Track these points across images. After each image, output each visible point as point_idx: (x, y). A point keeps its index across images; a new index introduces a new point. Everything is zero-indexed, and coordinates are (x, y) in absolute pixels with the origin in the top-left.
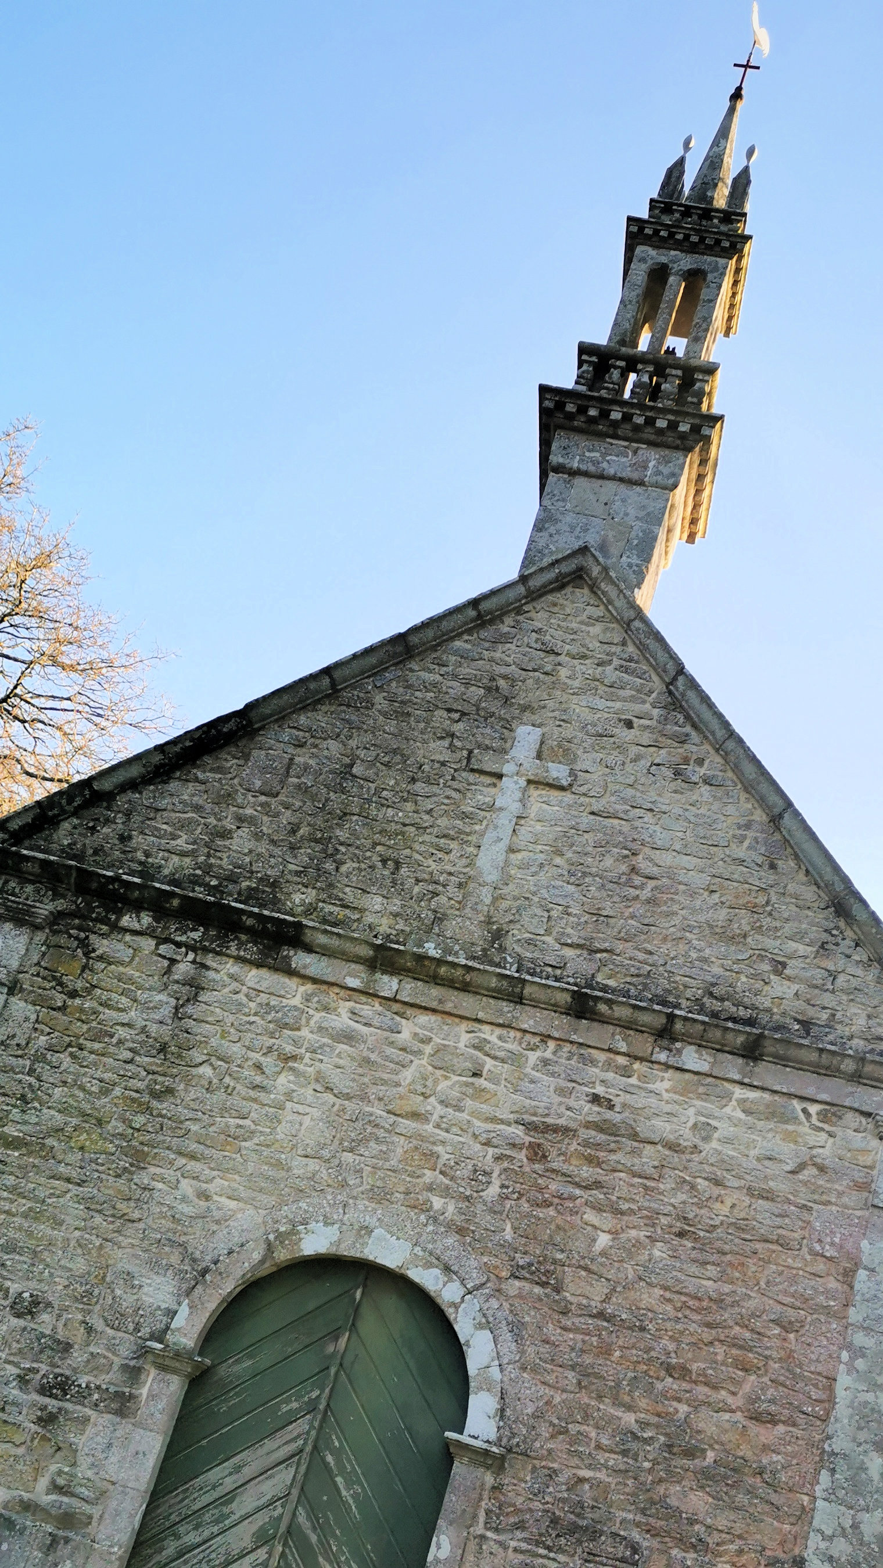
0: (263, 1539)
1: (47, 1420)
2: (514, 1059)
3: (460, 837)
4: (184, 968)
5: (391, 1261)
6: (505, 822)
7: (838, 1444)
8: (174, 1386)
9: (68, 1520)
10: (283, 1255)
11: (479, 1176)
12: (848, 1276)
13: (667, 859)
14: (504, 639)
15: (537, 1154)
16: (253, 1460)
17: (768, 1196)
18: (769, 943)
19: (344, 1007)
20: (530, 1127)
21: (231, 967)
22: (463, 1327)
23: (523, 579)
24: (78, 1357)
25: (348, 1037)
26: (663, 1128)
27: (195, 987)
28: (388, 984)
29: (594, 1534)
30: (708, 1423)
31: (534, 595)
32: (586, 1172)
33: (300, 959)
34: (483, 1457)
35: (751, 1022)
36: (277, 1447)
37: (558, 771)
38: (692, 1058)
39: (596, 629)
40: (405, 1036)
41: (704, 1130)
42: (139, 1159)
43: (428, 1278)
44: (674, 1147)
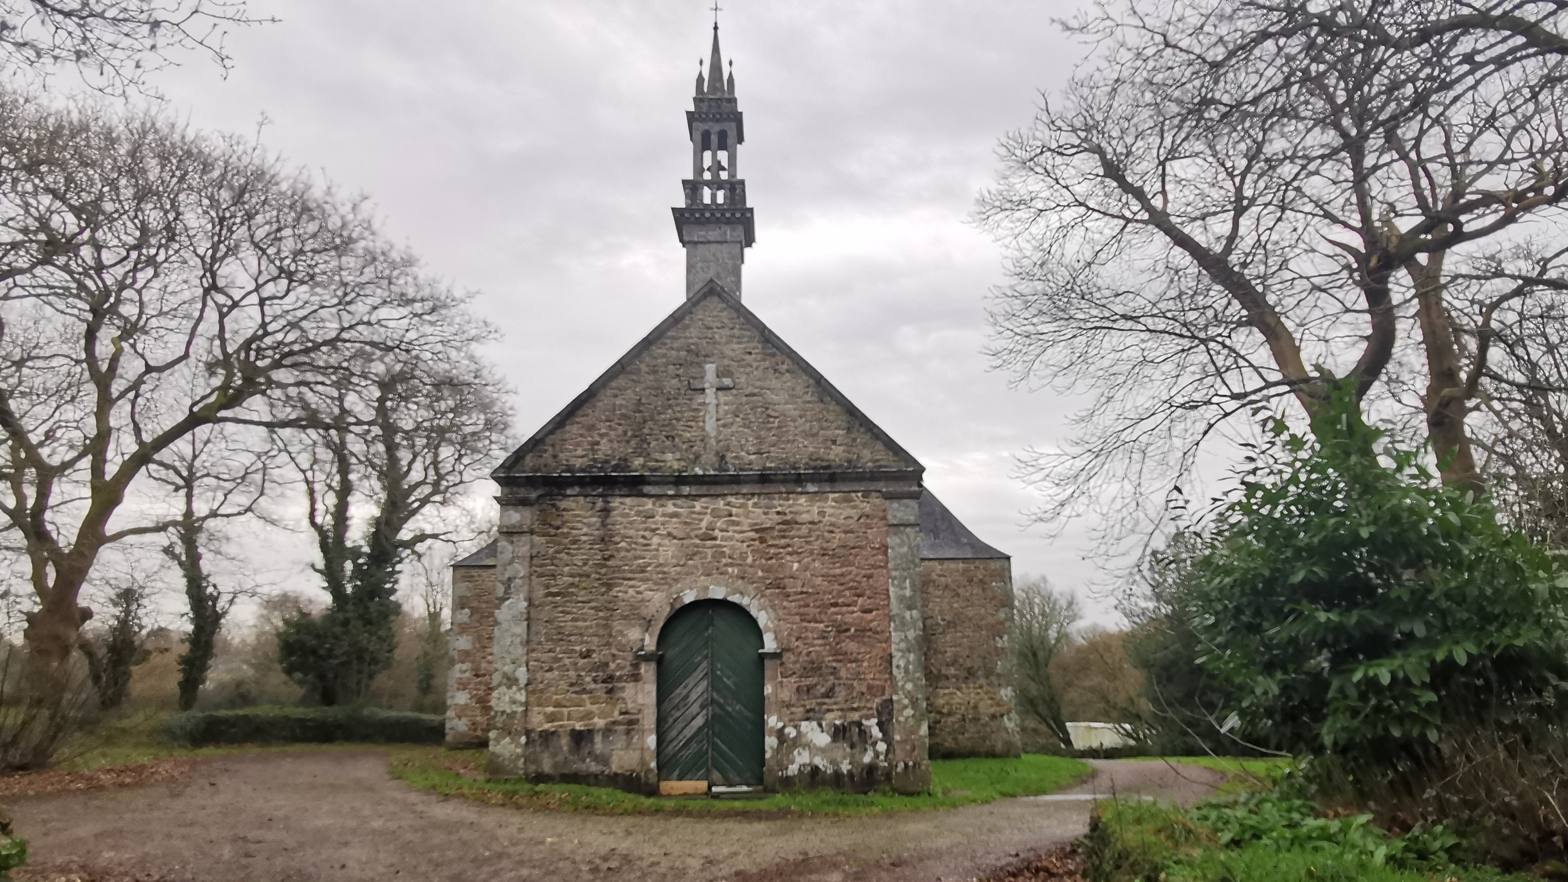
0: (703, 707)
1: (610, 691)
2: (741, 506)
3: (695, 419)
4: (600, 503)
5: (719, 596)
6: (712, 409)
7: (893, 613)
8: (653, 666)
9: (631, 722)
10: (678, 606)
11: (743, 556)
12: (885, 553)
13: (781, 408)
14: (688, 327)
15: (762, 540)
16: (691, 681)
17: (851, 532)
18: (829, 433)
19: (670, 503)
20: (757, 531)
21: (618, 500)
22: (754, 612)
23: (689, 299)
24: (612, 666)
25: (675, 515)
26: (805, 517)
27: (606, 511)
28: (686, 490)
29: (820, 668)
30: (849, 618)
31: (695, 305)
32: (783, 542)
33: (648, 489)
34: (775, 656)
35: (828, 467)
36: (699, 674)
37: (727, 381)
38: (811, 488)
39: (725, 314)
40: (698, 508)
41: (822, 513)
42: (609, 586)
43: (735, 598)
44: (812, 523)
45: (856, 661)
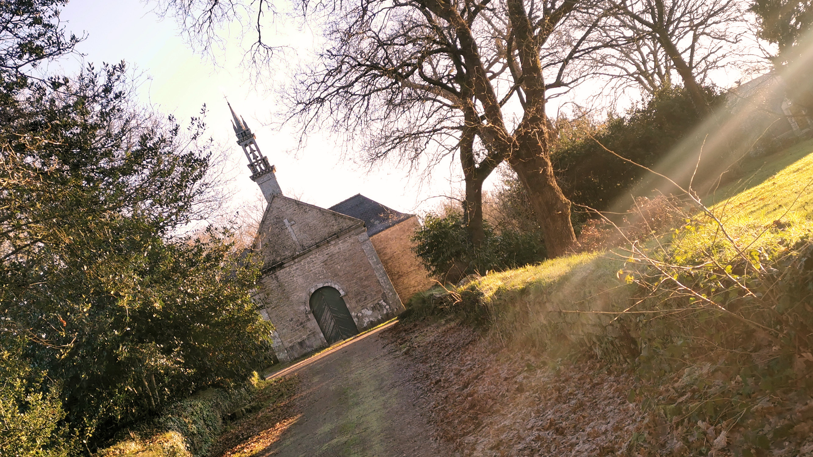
0: (331, 319)
1: (303, 327)
2: (316, 257)
3: (288, 238)
4: (274, 276)
5: (321, 286)
6: (292, 233)
7: (374, 267)
8: (312, 314)
9: (313, 333)
10: (311, 295)
11: (322, 271)
12: (363, 251)
13: (312, 223)
14: (272, 211)
15: (326, 264)
16: (324, 314)
17: (350, 250)
18: (330, 224)
19: (294, 266)
20: (323, 262)
21: (278, 272)
22: (333, 286)
23: (269, 203)
24: (300, 320)
25: (297, 269)
26: (335, 251)
27: (277, 277)
28: (296, 260)
29: (360, 293)
30: (362, 275)
31: (271, 203)
32: (332, 262)
33: (285, 265)
34: (345, 296)
35: (335, 234)
36: (326, 311)
37: (293, 222)
38: (333, 242)
39: (281, 201)
40: (302, 264)
41: (339, 249)
42: (288, 298)
43: (326, 285)
44: (338, 253)
45: (369, 286)
